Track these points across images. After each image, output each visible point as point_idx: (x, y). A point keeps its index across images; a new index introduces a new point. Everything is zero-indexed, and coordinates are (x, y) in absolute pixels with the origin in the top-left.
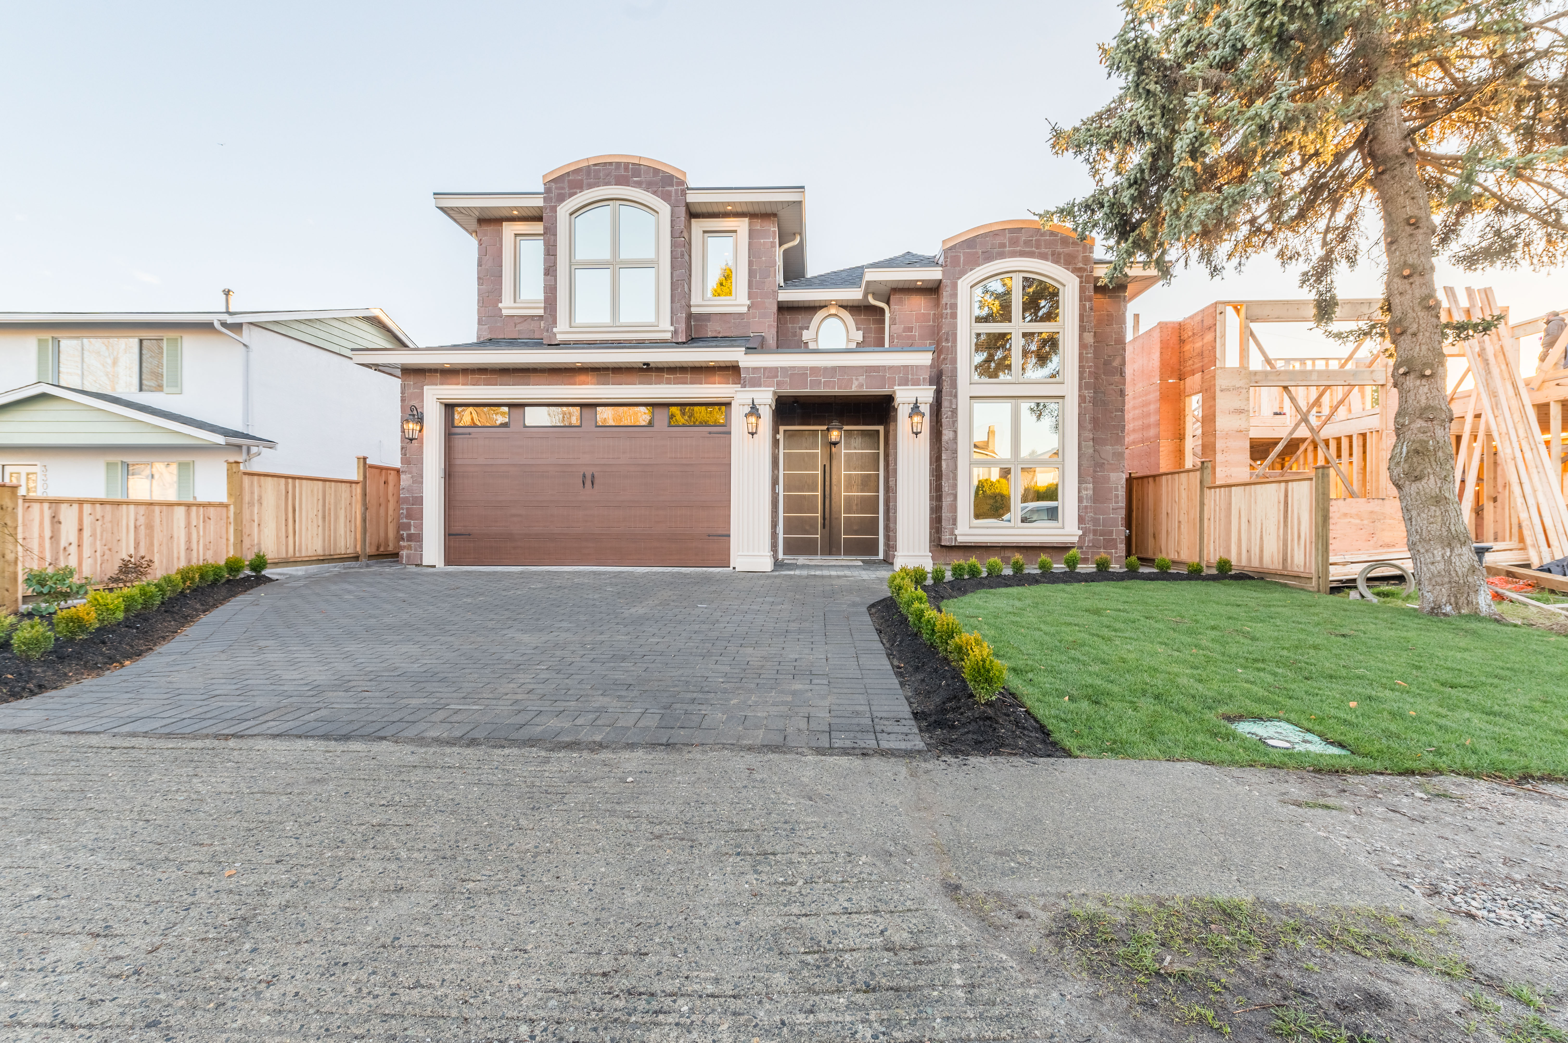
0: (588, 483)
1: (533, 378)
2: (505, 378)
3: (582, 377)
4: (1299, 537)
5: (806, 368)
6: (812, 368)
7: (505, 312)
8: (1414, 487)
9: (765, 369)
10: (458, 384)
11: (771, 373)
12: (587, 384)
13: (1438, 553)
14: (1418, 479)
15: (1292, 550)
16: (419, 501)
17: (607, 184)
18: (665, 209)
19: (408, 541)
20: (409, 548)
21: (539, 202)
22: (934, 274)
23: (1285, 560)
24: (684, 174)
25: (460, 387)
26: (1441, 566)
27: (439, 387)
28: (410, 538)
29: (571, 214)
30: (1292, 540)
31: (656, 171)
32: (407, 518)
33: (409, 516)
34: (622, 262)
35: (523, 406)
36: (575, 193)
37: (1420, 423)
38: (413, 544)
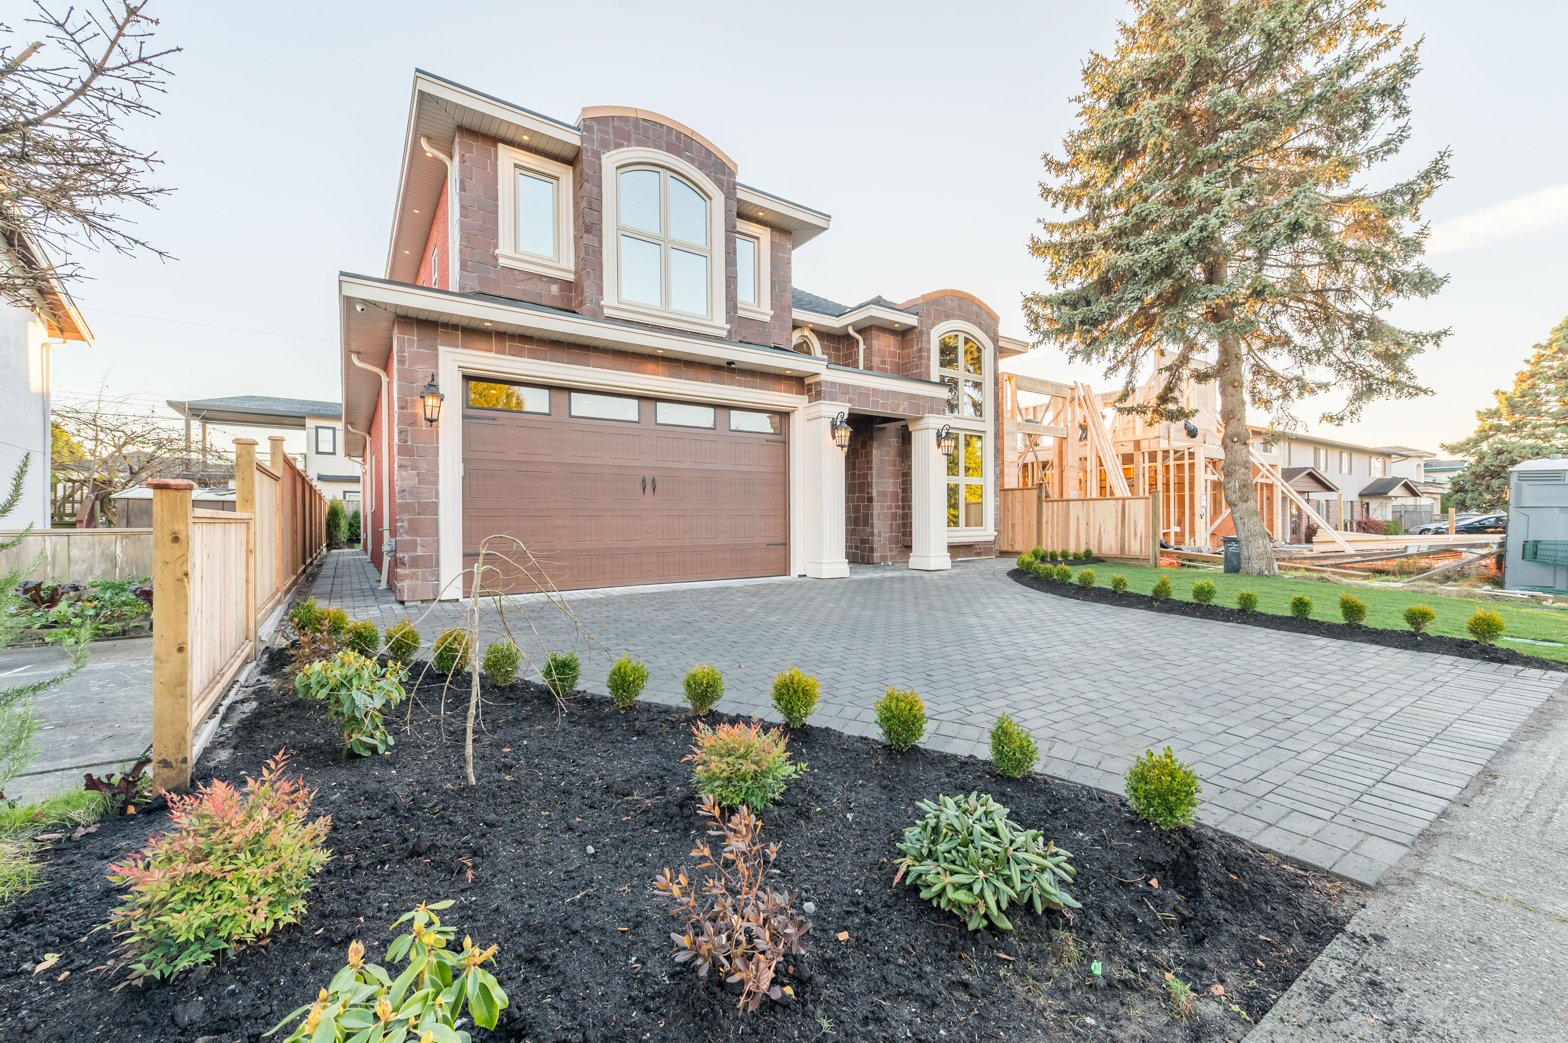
0: (649, 488)
1: (594, 357)
2: (558, 353)
3: (651, 366)
4: (1135, 534)
5: (868, 389)
6: (874, 390)
7: (502, 261)
8: (1244, 505)
9: (840, 384)
10: (490, 351)
11: (845, 389)
12: (658, 375)
13: (1261, 542)
14: (1246, 501)
15: (1130, 542)
16: (433, 508)
17: (658, 147)
18: (719, 198)
19: (412, 566)
20: (413, 576)
21: (574, 139)
22: (911, 320)
23: (1122, 548)
24: (736, 166)
25: (493, 355)
26: (1262, 549)
27: (460, 350)
28: (415, 562)
29: (618, 168)
30: (1130, 536)
31: (709, 153)
32: (408, 532)
33: (413, 529)
34: (673, 242)
35: (570, 390)
36: (621, 146)
37: (1243, 470)
38: (419, 571)
